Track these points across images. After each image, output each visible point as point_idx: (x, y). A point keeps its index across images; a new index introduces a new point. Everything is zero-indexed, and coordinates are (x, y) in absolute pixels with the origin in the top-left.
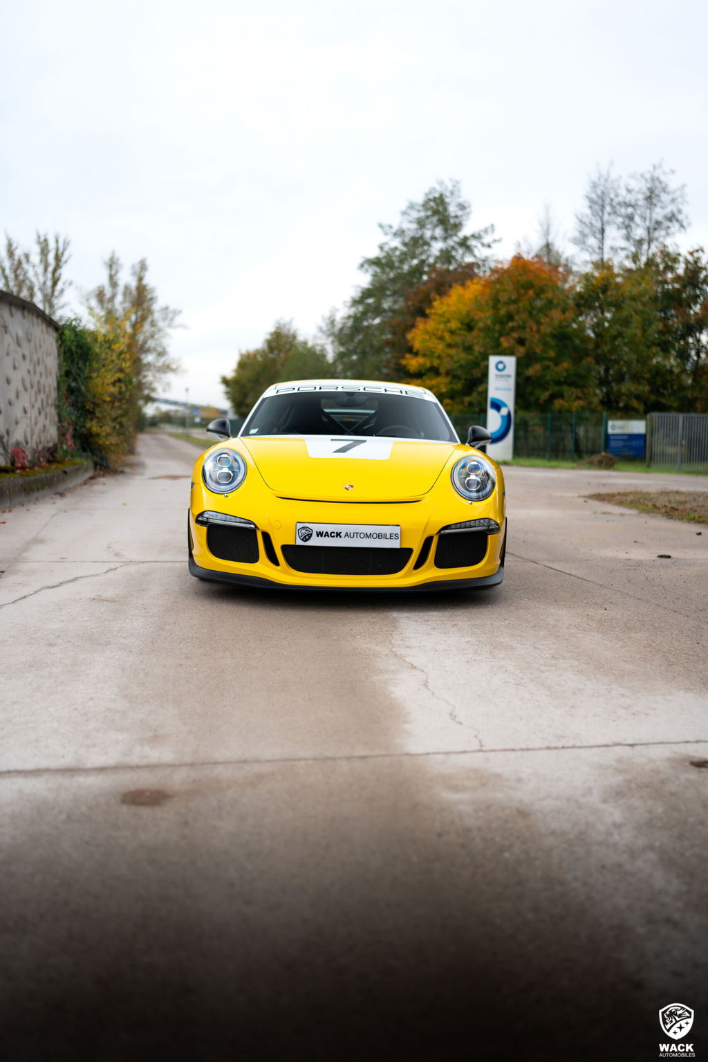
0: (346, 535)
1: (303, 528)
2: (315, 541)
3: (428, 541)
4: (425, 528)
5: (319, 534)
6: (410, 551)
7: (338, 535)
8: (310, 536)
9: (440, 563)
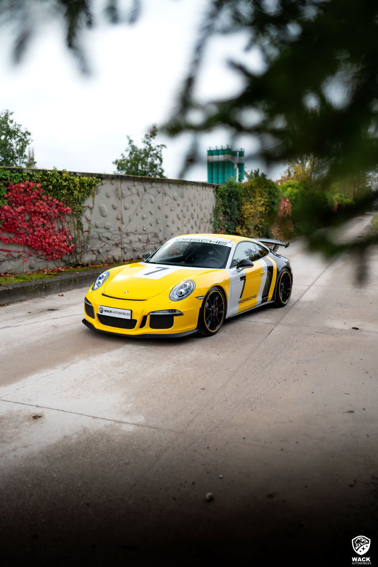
0: (113, 312)
1: (101, 308)
2: (104, 314)
3: (145, 318)
4: (142, 312)
5: (105, 311)
6: (136, 321)
7: (111, 312)
8: (103, 311)
9: (152, 326)
